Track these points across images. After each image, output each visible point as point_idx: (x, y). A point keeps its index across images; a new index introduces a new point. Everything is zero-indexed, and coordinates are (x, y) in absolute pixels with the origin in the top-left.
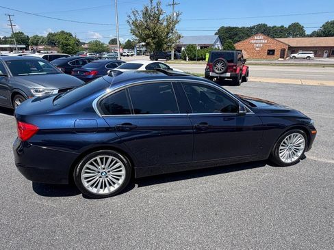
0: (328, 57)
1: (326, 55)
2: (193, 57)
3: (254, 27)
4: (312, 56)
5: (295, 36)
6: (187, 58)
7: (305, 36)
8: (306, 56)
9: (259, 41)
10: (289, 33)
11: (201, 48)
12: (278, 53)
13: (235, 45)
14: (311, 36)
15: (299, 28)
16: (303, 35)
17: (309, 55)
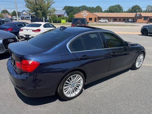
0: (113, 21)
1: (112, 21)
2: (55, 21)
3: (81, 7)
4: (107, 21)
5: (98, 12)
6: (52, 22)
7: (103, 12)
8: (104, 21)
9: (85, 14)
10: (96, 11)
11: (58, 16)
12: (93, 19)
13: (74, 15)
14: (104, 12)
15: (100, 8)
16: (101, 11)
17: (106, 21)
